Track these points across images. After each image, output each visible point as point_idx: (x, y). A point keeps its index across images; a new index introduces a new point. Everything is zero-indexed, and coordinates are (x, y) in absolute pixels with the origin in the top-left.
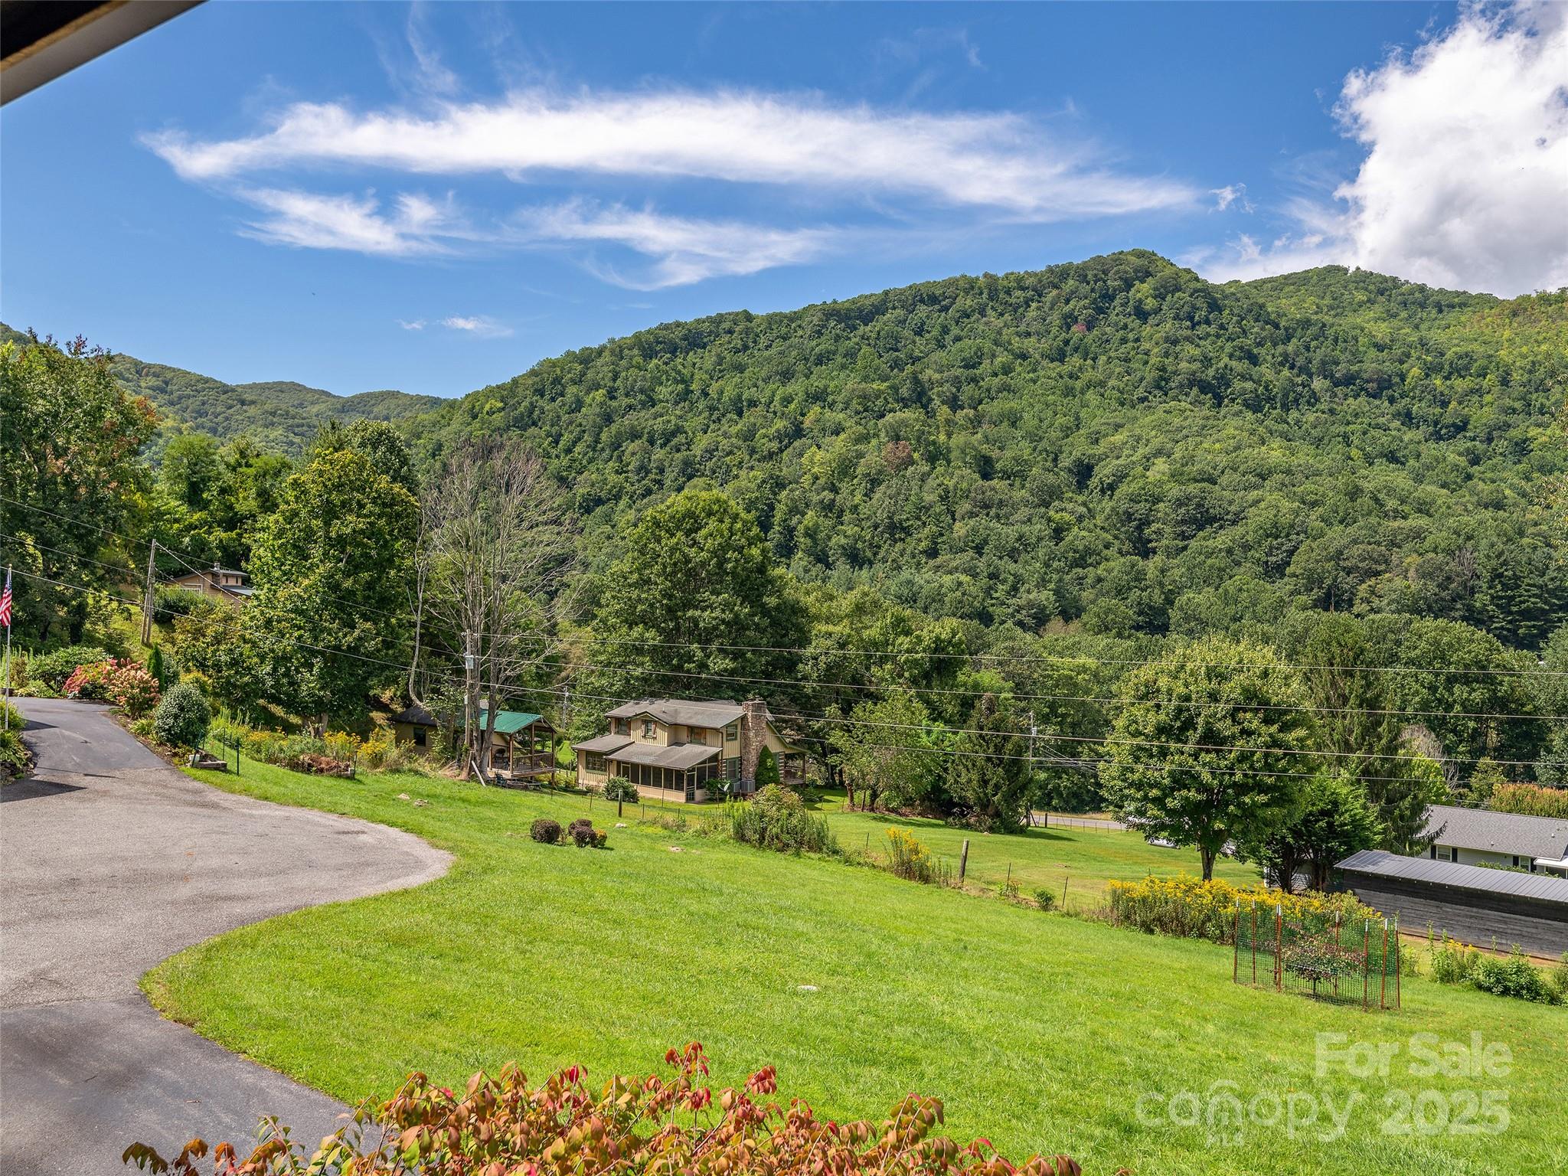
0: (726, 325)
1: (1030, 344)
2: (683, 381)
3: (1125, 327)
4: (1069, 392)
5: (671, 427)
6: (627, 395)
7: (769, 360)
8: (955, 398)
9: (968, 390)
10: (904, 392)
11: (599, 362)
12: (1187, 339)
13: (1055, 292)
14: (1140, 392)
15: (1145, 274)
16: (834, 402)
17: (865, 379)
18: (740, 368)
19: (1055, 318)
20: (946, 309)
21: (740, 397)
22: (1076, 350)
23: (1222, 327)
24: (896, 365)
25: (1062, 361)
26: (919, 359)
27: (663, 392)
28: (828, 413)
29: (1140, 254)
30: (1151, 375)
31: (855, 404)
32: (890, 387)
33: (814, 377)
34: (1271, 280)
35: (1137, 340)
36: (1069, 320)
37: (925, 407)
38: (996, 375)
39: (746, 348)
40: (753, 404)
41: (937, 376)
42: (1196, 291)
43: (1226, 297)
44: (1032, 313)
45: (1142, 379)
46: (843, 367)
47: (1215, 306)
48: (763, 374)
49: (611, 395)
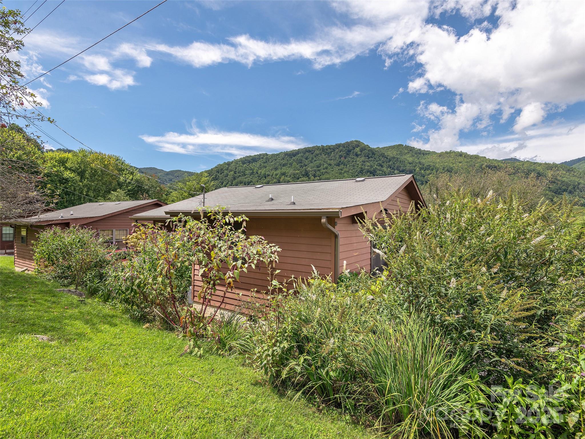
0: (262, 157)
1: (332, 162)
2: (252, 170)
3: (353, 158)
4: (340, 173)
5: (250, 181)
6: (239, 173)
7: (272, 165)
8: (315, 175)
9: (318, 173)
10: (303, 173)
11: (232, 165)
12: (367, 161)
13: (337, 150)
14: (356, 174)
15: (358, 146)
16: (287, 175)
17: (295, 170)
18: (265, 167)
19: (337, 156)
20: (313, 153)
21: (265, 174)
22: (342, 163)
23: (375, 158)
24: (301, 166)
25: (339, 166)
26: (307, 165)
27: (247, 172)
28: (286, 178)
29: (356, 141)
30: (359, 170)
31: (292, 176)
32: (300, 172)
33: (282, 169)
34: (386, 147)
35: (356, 161)
36: (341, 156)
37: (308, 177)
38: (324, 169)
39: (266, 162)
40: (268, 175)
41: (311, 169)
42: (369, 150)
43: (376, 152)
44: (332, 155)
45: (357, 170)
46: (289, 167)
47: (373, 154)
48: (271, 168)
49: (235, 173)
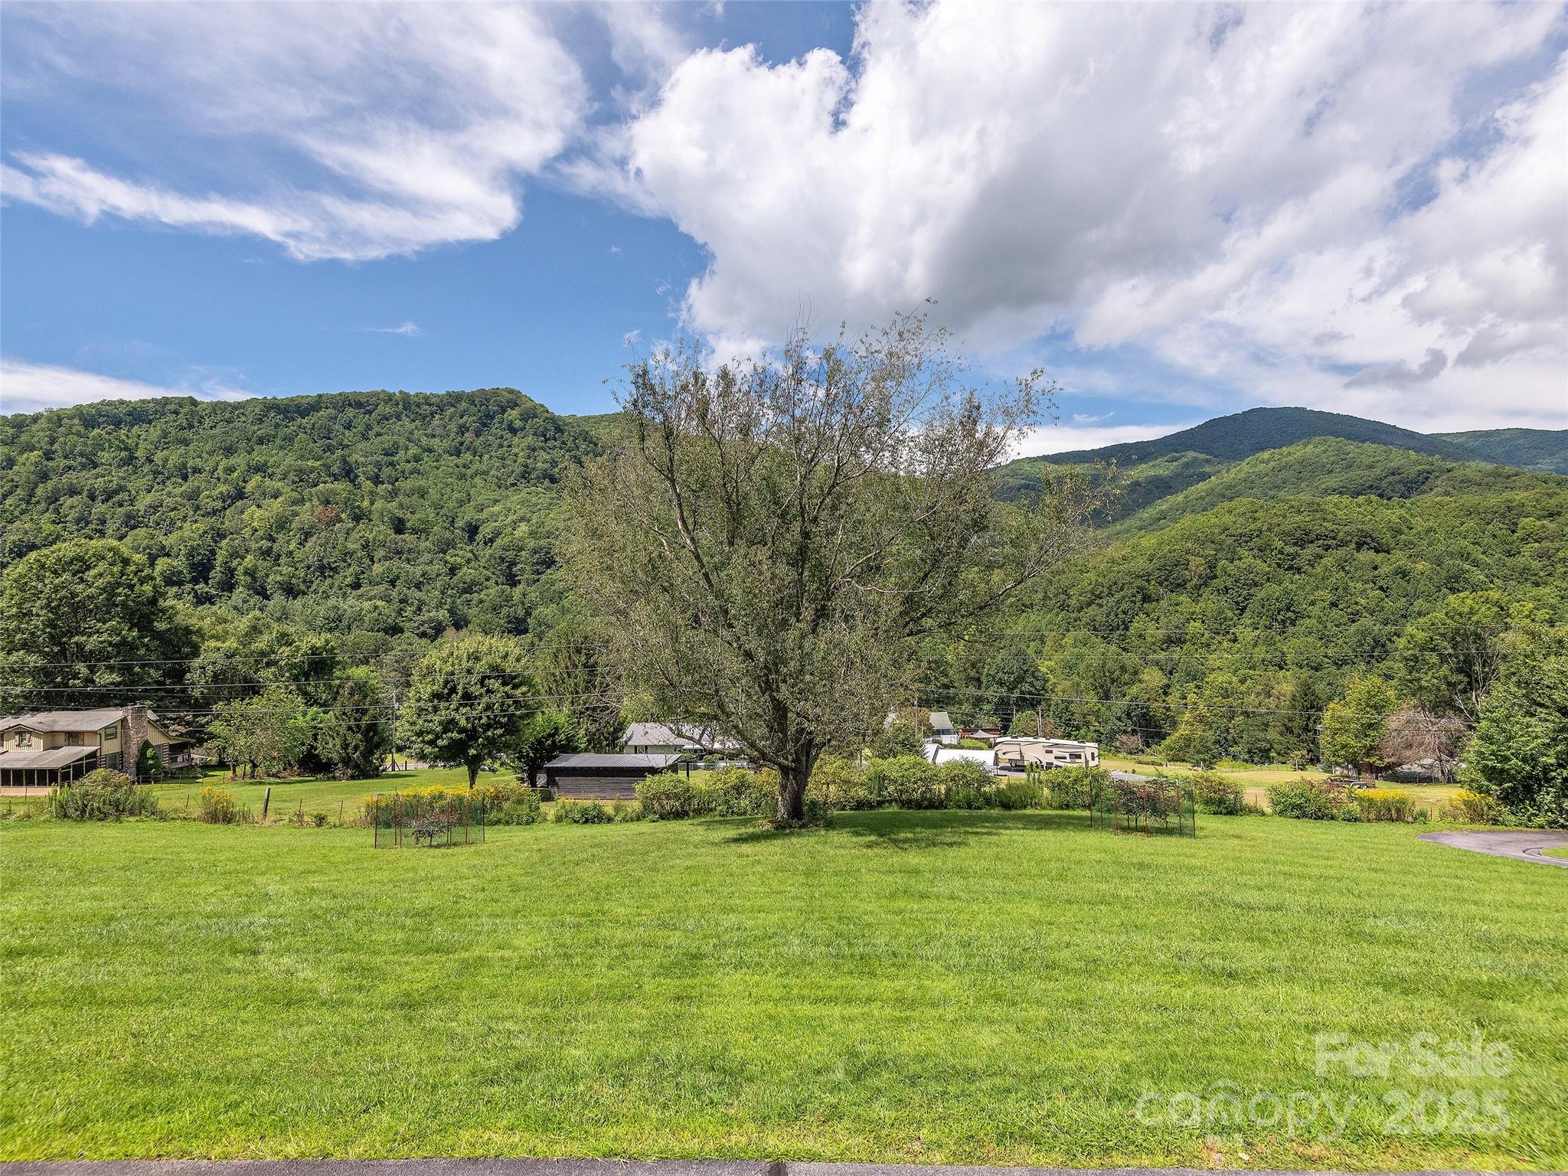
0: (172, 407)
1: (435, 443)
2: (126, 449)
3: (502, 437)
4: (462, 477)
5: (114, 486)
6: (66, 457)
7: (213, 437)
8: (377, 476)
9: (387, 471)
10: (335, 469)
11: (35, 428)
12: (542, 448)
13: (452, 409)
14: (512, 480)
15: (514, 405)
16: (273, 474)
17: (302, 457)
18: (186, 442)
19: (453, 427)
20: (370, 412)
21: (184, 465)
22: (468, 449)
23: (564, 443)
24: (329, 449)
25: (458, 456)
26: (348, 446)
27: (105, 456)
28: (267, 481)
29: (511, 391)
30: (518, 470)
31: (292, 476)
32: (324, 465)
33: (255, 453)
34: (594, 417)
35: (509, 446)
36: (463, 429)
37: (352, 481)
38: (409, 462)
39: (191, 426)
40: (197, 471)
41: (362, 459)
42: (547, 418)
43: (566, 425)
44: (436, 421)
45: (513, 471)
46: (282, 448)
47: (559, 430)
48: (208, 447)
49: (48, 456)
